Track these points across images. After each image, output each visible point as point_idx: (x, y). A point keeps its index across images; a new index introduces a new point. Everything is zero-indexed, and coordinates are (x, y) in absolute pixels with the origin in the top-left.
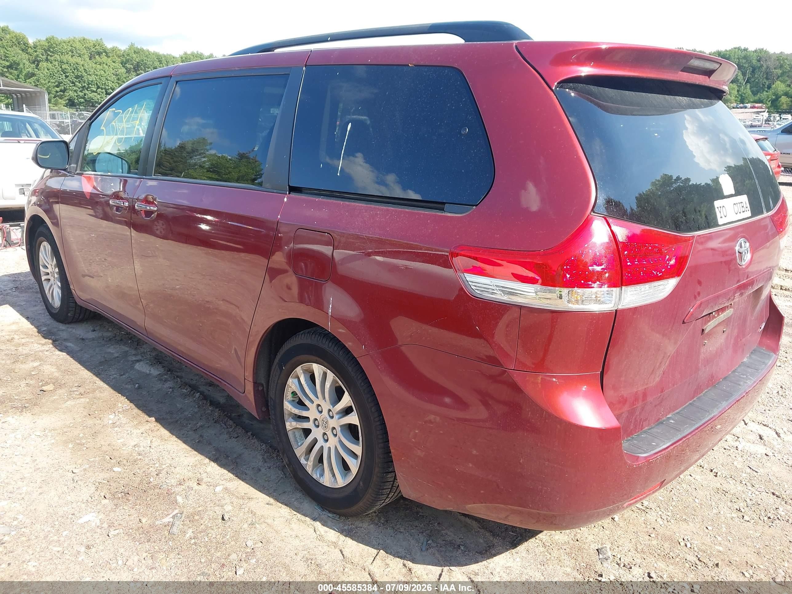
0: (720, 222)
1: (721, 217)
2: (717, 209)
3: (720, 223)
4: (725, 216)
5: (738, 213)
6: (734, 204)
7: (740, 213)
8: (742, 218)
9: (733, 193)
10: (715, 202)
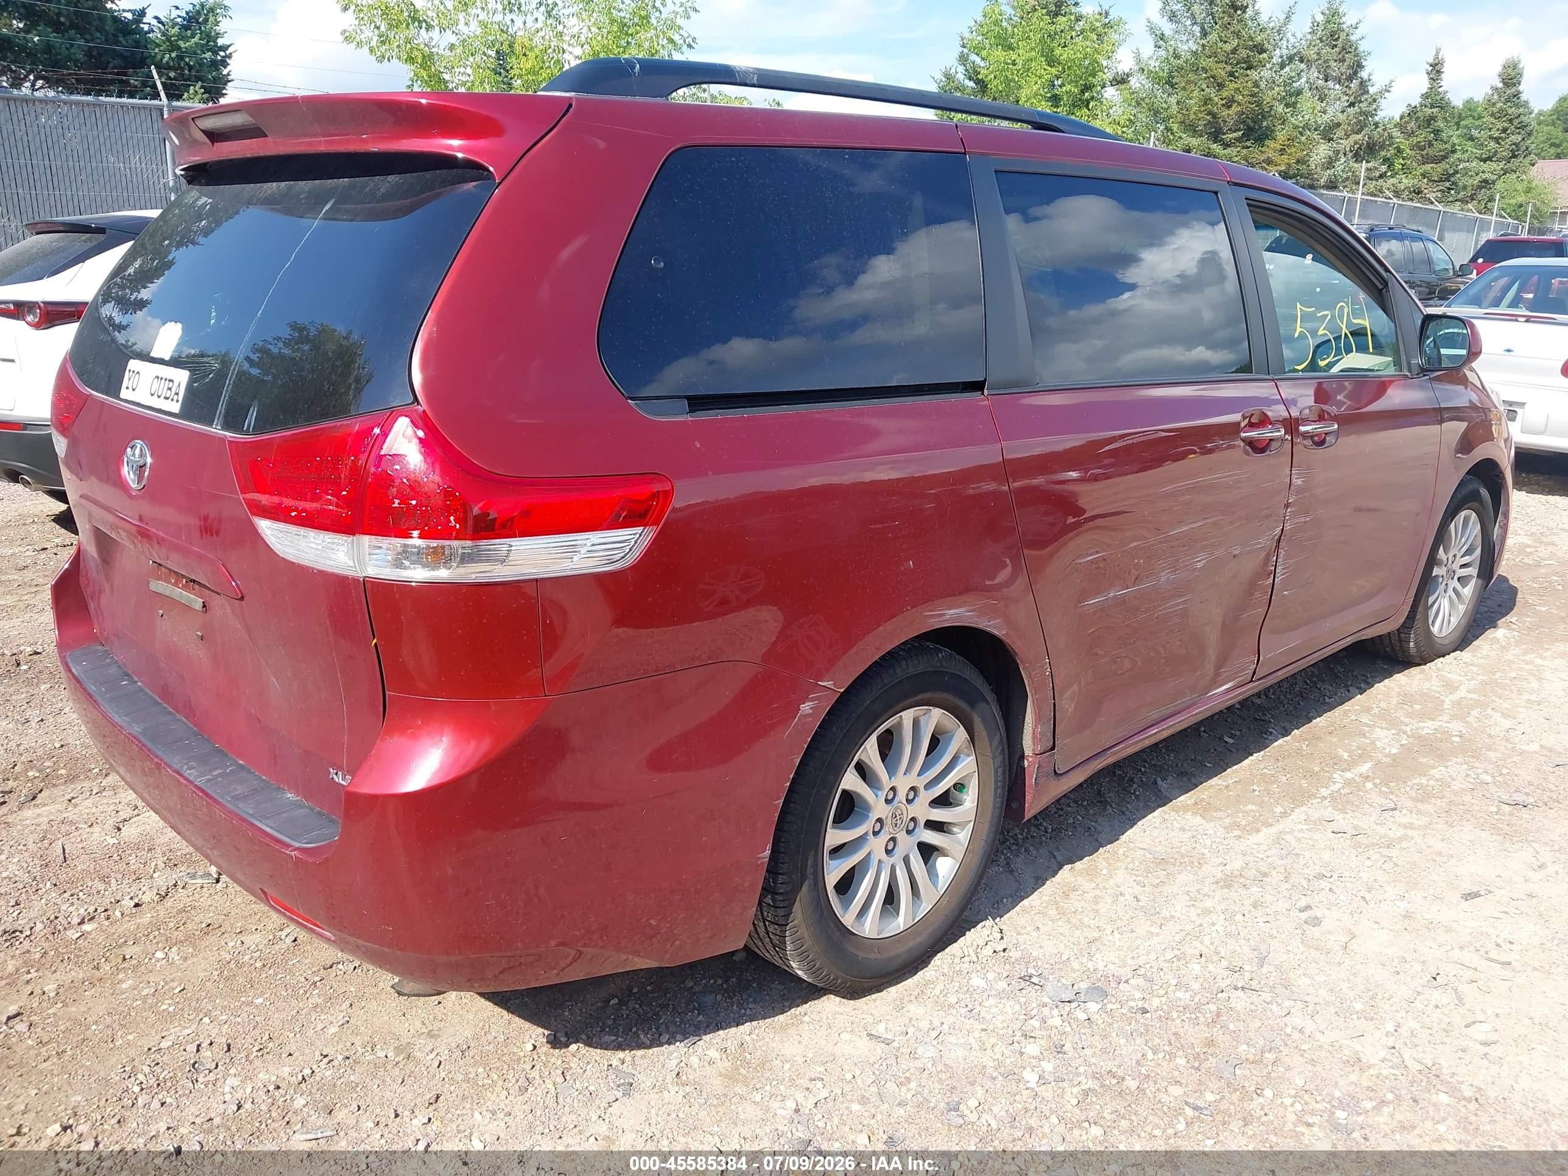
0: (124, 394)
1: (127, 388)
2: (127, 372)
3: (122, 396)
4: (134, 390)
5: (156, 395)
6: (158, 377)
7: (159, 397)
8: (158, 407)
9: (167, 358)
10: (131, 361)
